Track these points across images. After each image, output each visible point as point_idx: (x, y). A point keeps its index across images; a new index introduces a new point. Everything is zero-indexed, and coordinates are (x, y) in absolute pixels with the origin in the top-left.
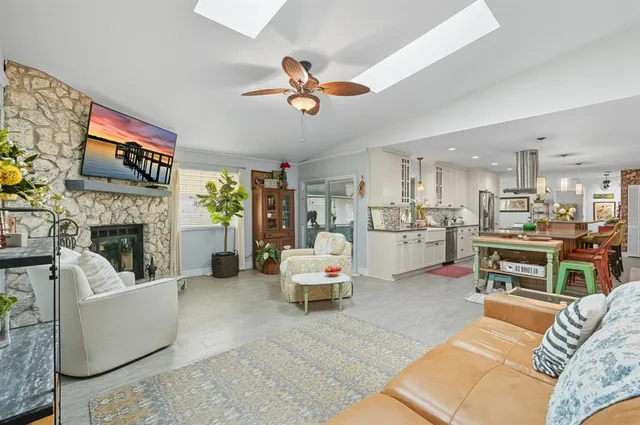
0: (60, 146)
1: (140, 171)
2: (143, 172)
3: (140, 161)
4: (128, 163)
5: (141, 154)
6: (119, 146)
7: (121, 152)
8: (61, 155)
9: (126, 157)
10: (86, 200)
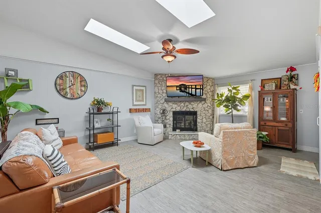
0: (163, 90)
1: (187, 93)
2: (189, 93)
3: (186, 89)
4: (181, 91)
5: (186, 87)
6: (177, 86)
7: (178, 88)
8: (163, 93)
9: (180, 89)
10: (170, 104)
